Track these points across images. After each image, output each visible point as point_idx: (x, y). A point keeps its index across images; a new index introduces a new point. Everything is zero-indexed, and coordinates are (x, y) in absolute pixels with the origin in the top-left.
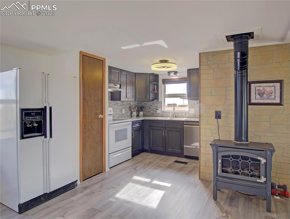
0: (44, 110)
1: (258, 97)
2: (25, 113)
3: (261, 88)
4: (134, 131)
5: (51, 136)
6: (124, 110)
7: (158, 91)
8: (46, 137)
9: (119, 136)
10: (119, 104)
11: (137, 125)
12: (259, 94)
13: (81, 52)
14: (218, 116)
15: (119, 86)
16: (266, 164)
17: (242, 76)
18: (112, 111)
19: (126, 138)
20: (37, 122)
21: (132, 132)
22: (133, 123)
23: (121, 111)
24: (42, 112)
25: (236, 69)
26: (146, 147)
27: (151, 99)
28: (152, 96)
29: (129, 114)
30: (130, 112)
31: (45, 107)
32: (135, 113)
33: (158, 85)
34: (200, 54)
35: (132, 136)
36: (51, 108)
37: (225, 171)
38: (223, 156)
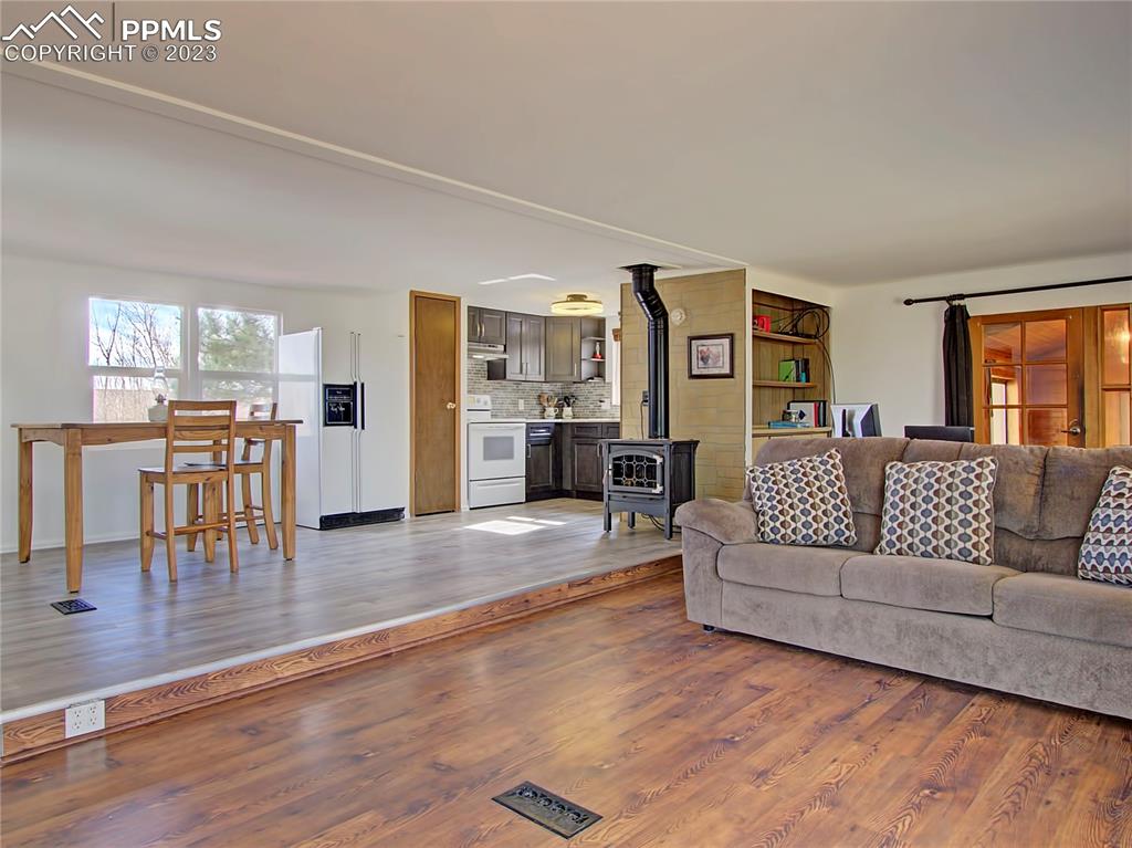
0: (354, 387)
1: (701, 363)
2: (330, 390)
3: (705, 349)
4: (532, 444)
5: (363, 428)
6: (521, 402)
7: (603, 358)
8: (356, 427)
9: (496, 449)
10: (510, 389)
11: (544, 433)
12: (702, 359)
13: (411, 292)
14: (646, 399)
15: (501, 348)
16: (663, 465)
18: (489, 402)
19: (510, 456)
20: (344, 405)
21: (527, 447)
22: (530, 428)
23: (516, 404)
24: (350, 390)
26: (567, 486)
27: (584, 377)
28: (586, 369)
29: (537, 412)
30: (539, 408)
31: (355, 383)
32: (552, 409)
33: (602, 343)
34: (622, 285)
35: (527, 453)
36: (363, 385)
37: (616, 483)
38: (615, 459)
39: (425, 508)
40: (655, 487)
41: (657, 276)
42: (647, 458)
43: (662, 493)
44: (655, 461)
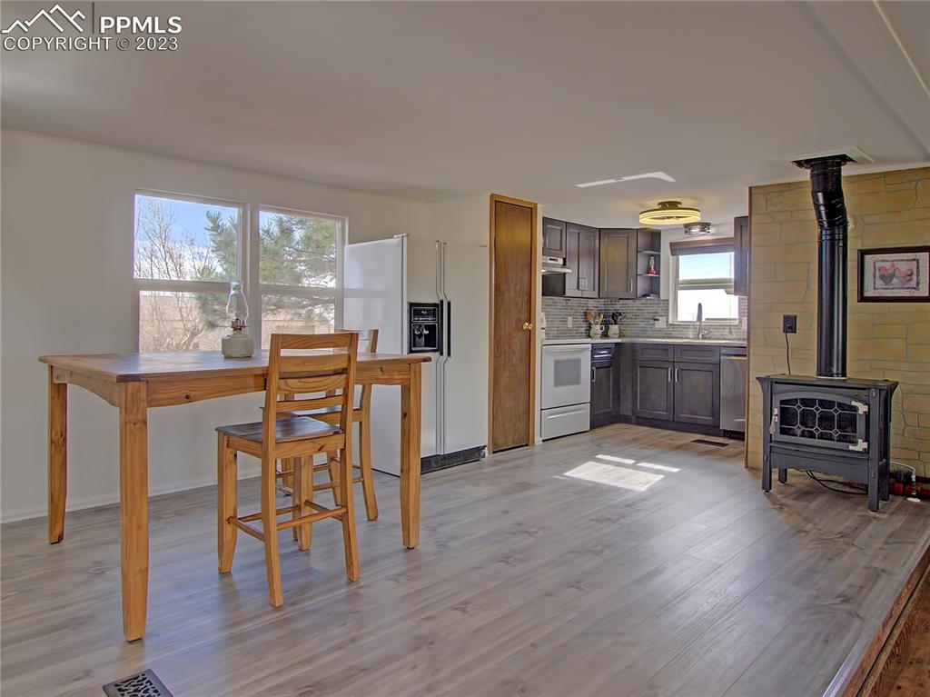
0: (439, 306)
1: (879, 283)
2: (415, 309)
3: (887, 265)
4: (597, 366)
5: (449, 354)
6: (570, 318)
7: (658, 273)
8: (442, 354)
9: (565, 373)
10: (560, 306)
11: (604, 354)
12: (882, 278)
13: (492, 196)
14: (790, 325)
15: (561, 261)
16: (867, 415)
17: (832, 240)
18: (544, 320)
19: (577, 381)
20: (427, 327)
21: (592, 370)
22: (595, 349)
23: (565, 322)
24: (435, 309)
25: (821, 226)
26: (626, 409)
27: (640, 292)
28: (642, 286)
29: (583, 330)
30: (585, 325)
31: (442, 302)
32: (598, 327)
33: (657, 258)
35: (592, 378)
36: (449, 304)
37: (783, 432)
38: (783, 402)
39: (502, 443)
40: (855, 443)
41: (846, 171)
42: (840, 405)
43: (866, 451)
44: (855, 409)
